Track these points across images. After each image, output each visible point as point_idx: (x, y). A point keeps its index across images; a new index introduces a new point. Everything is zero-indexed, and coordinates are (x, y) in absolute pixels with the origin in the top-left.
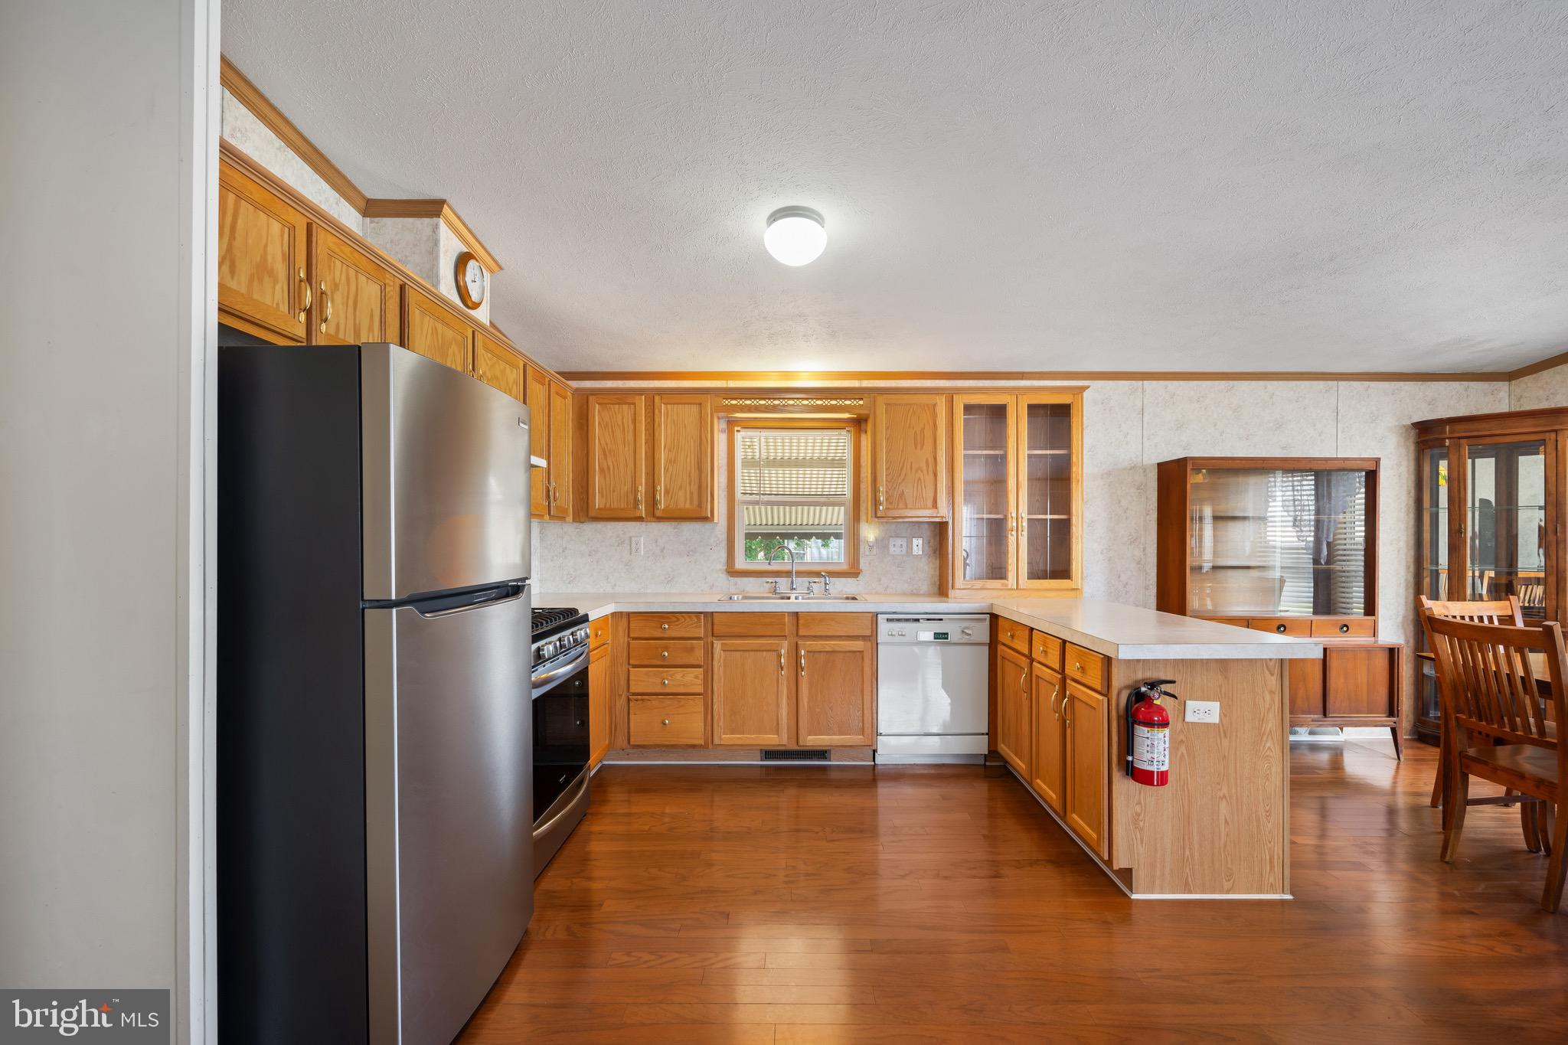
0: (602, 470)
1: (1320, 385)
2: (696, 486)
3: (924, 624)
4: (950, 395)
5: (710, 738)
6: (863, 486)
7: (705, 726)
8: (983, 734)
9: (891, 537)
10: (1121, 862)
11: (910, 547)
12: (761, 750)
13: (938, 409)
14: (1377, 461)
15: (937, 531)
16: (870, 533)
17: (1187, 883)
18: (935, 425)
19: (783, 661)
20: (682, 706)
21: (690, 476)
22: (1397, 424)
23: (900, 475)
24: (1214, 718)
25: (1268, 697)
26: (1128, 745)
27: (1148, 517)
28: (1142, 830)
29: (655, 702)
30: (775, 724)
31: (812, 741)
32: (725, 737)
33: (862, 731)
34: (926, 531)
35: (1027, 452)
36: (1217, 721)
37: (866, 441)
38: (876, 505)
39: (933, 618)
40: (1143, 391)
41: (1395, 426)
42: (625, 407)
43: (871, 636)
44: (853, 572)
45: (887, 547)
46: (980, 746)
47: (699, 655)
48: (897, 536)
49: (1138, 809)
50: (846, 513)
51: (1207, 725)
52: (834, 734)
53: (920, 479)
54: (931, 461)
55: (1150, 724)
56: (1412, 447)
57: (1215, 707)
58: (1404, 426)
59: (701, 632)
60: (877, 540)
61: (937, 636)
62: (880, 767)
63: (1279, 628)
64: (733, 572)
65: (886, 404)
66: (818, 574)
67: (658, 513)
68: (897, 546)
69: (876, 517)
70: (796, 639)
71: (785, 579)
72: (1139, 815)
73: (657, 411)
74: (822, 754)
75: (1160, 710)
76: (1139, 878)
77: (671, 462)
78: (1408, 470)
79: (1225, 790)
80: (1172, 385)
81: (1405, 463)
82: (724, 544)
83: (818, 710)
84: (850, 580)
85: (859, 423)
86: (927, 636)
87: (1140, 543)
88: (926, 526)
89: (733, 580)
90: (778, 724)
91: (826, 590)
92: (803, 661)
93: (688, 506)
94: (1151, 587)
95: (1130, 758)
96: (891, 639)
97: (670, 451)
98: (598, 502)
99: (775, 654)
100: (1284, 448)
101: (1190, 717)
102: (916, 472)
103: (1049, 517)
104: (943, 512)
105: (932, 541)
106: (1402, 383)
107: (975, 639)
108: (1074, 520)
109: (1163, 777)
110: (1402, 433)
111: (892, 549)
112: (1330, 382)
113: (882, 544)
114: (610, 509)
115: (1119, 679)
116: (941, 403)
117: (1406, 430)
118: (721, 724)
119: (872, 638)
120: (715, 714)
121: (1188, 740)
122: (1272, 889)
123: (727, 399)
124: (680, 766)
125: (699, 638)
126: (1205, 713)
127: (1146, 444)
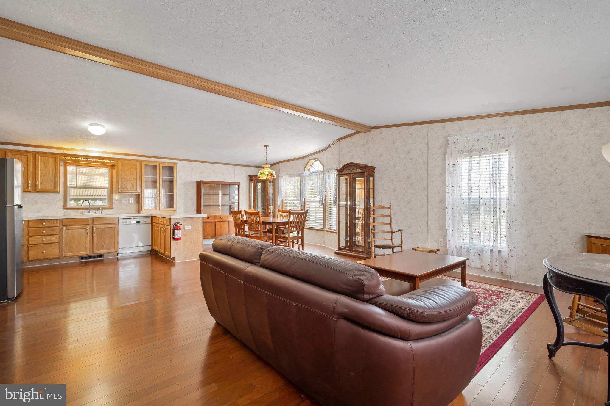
1: (231, 166)
2: (53, 182)
3: (132, 219)
4: (141, 162)
5: (61, 255)
6: (114, 184)
7: (59, 252)
8: (149, 246)
9: (123, 198)
10: (172, 256)
11: (129, 201)
12: (80, 257)
13: (137, 165)
14: (239, 183)
15: (138, 197)
16: (116, 197)
17: (185, 258)
18: (136, 169)
19: (88, 231)
20: (50, 247)
21: (51, 179)
22: (246, 176)
23: (126, 181)
24: (190, 229)
25: (200, 224)
26: (173, 234)
28: (177, 250)
29: (39, 246)
30: (85, 249)
31: (98, 252)
32: (66, 254)
33: (114, 248)
34: (134, 196)
35: (162, 177)
36: (191, 229)
37: (115, 172)
38: (118, 189)
39: (135, 218)
40: (193, 164)
42: (23, 156)
43: (117, 223)
44: (110, 208)
45: (122, 201)
46: (149, 248)
47: (57, 231)
48: (125, 198)
49: (176, 246)
50: (107, 191)
51: (189, 230)
52: (105, 250)
53: (132, 183)
54: (135, 178)
55: (177, 230)
56: (249, 180)
57: (190, 227)
59: (58, 225)
60: (118, 199)
61: (137, 222)
62: (119, 257)
64: (65, 208)
65: (121, 163)
66: (98, 209)
67: (37, 190)
68: (125, 201)
69: (118, 192)
70: (93, 225)
71: (86, 210)
73: (37, 159)
74: (101, 256)
75: (179, 227)
76: (176, 259)
77: (43, 174)
79: (192, 241)
80: (200, 163)
81: (248, 184)
82: (62, 200)
83: (100, 244)
84: (109, 210)
85: (112, 167)
86: (134, 222)
88: (134, 195)
89: (66, 211)
90: (86, 249)
91: (101, 213)
92: (95, 231)
93: (50, 188)
95: (174, 236)
96: (123, 224)
97: (42, 171)
99: (85, 230)
101: (186, 229)
102: (131, 181)
103: (168, 193)
104: (139, 191)
105: (136, 199)
107: (147, 222)
108: (174, 194)
109: (179, 239)
110: (247, 178)
111: (123, 201)
112: (233, 166)
113: (120, 200)
115: (173, 222)
116: (138, 164)
118: (65, 250)
119: (117, 224)
120: (63, 248)
121: (185, 233)
123: (65, 157)
124: (48, 265)
125: (57, 227)
126: (188, 227)
127: (194, 176)
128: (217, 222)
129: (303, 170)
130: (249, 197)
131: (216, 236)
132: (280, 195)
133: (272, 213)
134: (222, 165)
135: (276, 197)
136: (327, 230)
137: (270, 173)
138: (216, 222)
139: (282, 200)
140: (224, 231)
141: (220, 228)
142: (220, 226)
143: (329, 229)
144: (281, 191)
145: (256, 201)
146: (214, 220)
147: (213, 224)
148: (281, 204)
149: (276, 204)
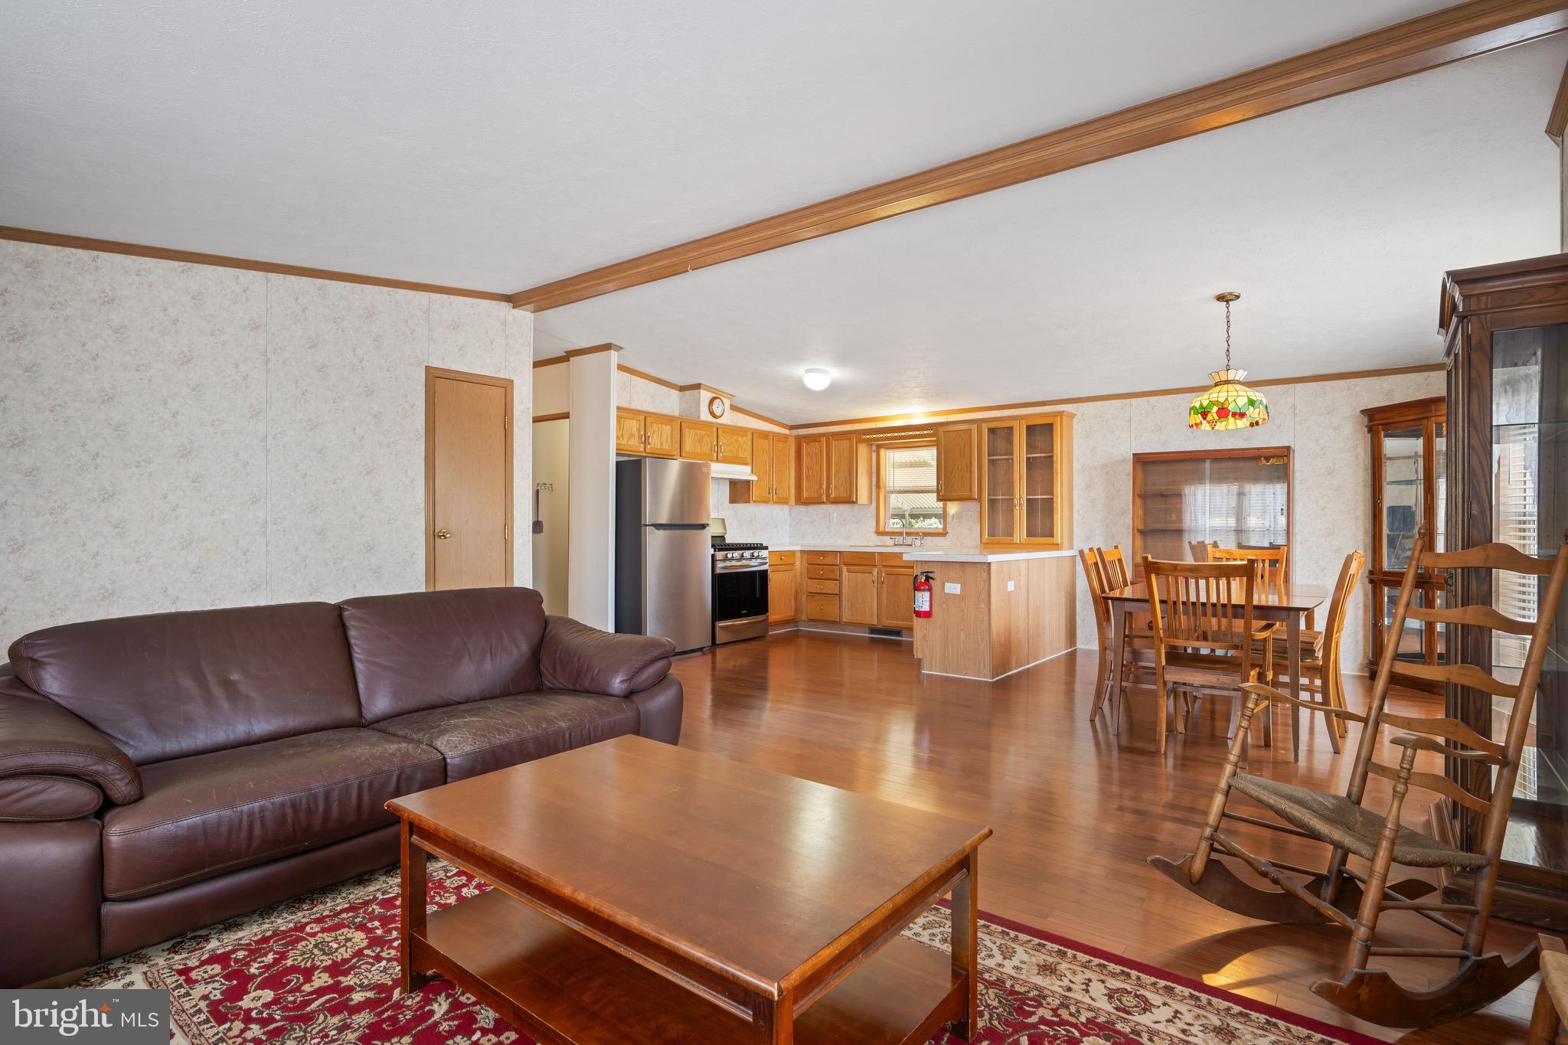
0: (807, 477)
1: (1278, 388)
2: (849, 484)
4: (979, 422)
5: (839, 617)
6: (942, 480)
7: (838, 611)
9: (964, 511)
10: (917, 655)
12: (869, 627)
13: (973, 433)
17: (947, 667)
18: (971, 442)
19: (874, 578)
20: (831, 600)
21: (846, 479)
23: (952, 473)
24: (958, 592)
25: (982, 582)
28: (927, 642)
29: (817, 597)
35: (1025, 456)
38: (940, 493)
40: (1131, 406)
42: (817, 443)
44: (943, 533)
45: (962, 518)
47: (837, 574)
48: (968, 511)
50: (936, 497)
51: (954, 594)
53: (963, 476)
54: (970, 464)
55: (921, 589)
57: (957, 586)
59: (838, 562)
60: (956, 513)
64: (879, 533)
65: (944, 432)
66: (918, 535)
67: (831, 500)
68: (968, 518)
70: (882, 567)
72: (926, 634)
73: (832, 444)
74: (899, 633)
76: (925, 663)
77: (837, 471)
78: (1365, 452)
79: (962, 626)
82: (874, 517)
83: (891, 607)
84: (941, 538)
89: (879, 538)
90: (872, 612)
91: (921, 543)
92: (883, 580)
93: (845, 495)
95: (915, 606)
97: (837, 466)
98: (805, 494)
99: (871, 575)
101: (944, 590)
102: (962, 470)
103: (1039, 497)
104: (975, 495)
108: (1055, 499)
109: (929, 615)
111: (965, 519)
112: (1287, 386)
113: (959, 515)
114: (810, 498)
116: (974, 427)
118: (846, 611)
120: (843, 605)
121: (945, 601)
122: (984, 676)
124: (826, 633)
125: (837, 565)
126: (953, 588)
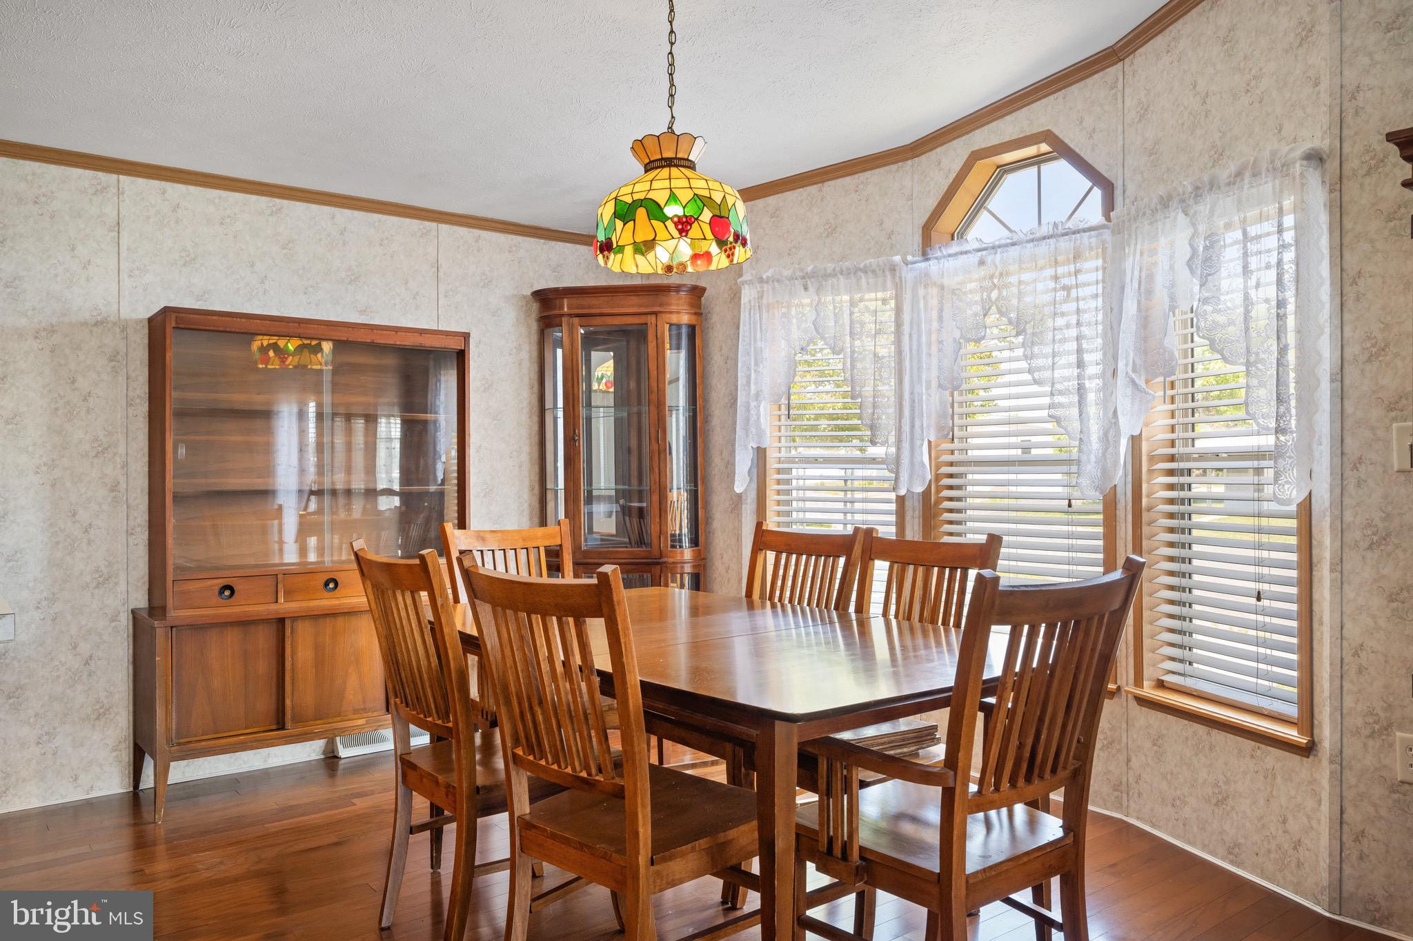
1: (414, 224)
14: (466, 336)
22: (515, 293)
27: (130, 411)
40: (120, 192)
41: (514, 296)
58: (525, 297)
63: (326, 584)
81: (526, 347)
87: (115, 454)
94: (138, 529)
100: (362, 312)
106: (520, 238)
110: (522, 306)
112: (427, 224)
117: (528, 302)
127: (127, 283)
128: (294, 619)
129: (918, 238)
130: (536, 439)
131: (281, 726)
132: (747, 420)
133: (686, 542)
134: (344, 215)
135: (717, 438)
136: (1148, 691)
137: (705, 201)
138: (281, 621)
139: (761, 453)
140: (352, 682)
141: (321, 659)
142: (318, 649)
143: (1161, 685)
144: (753, 391)
145: (583, 465)
146: (273, 607)
147: (263, 640)
148: (754, 485)
149: (717, 484)
